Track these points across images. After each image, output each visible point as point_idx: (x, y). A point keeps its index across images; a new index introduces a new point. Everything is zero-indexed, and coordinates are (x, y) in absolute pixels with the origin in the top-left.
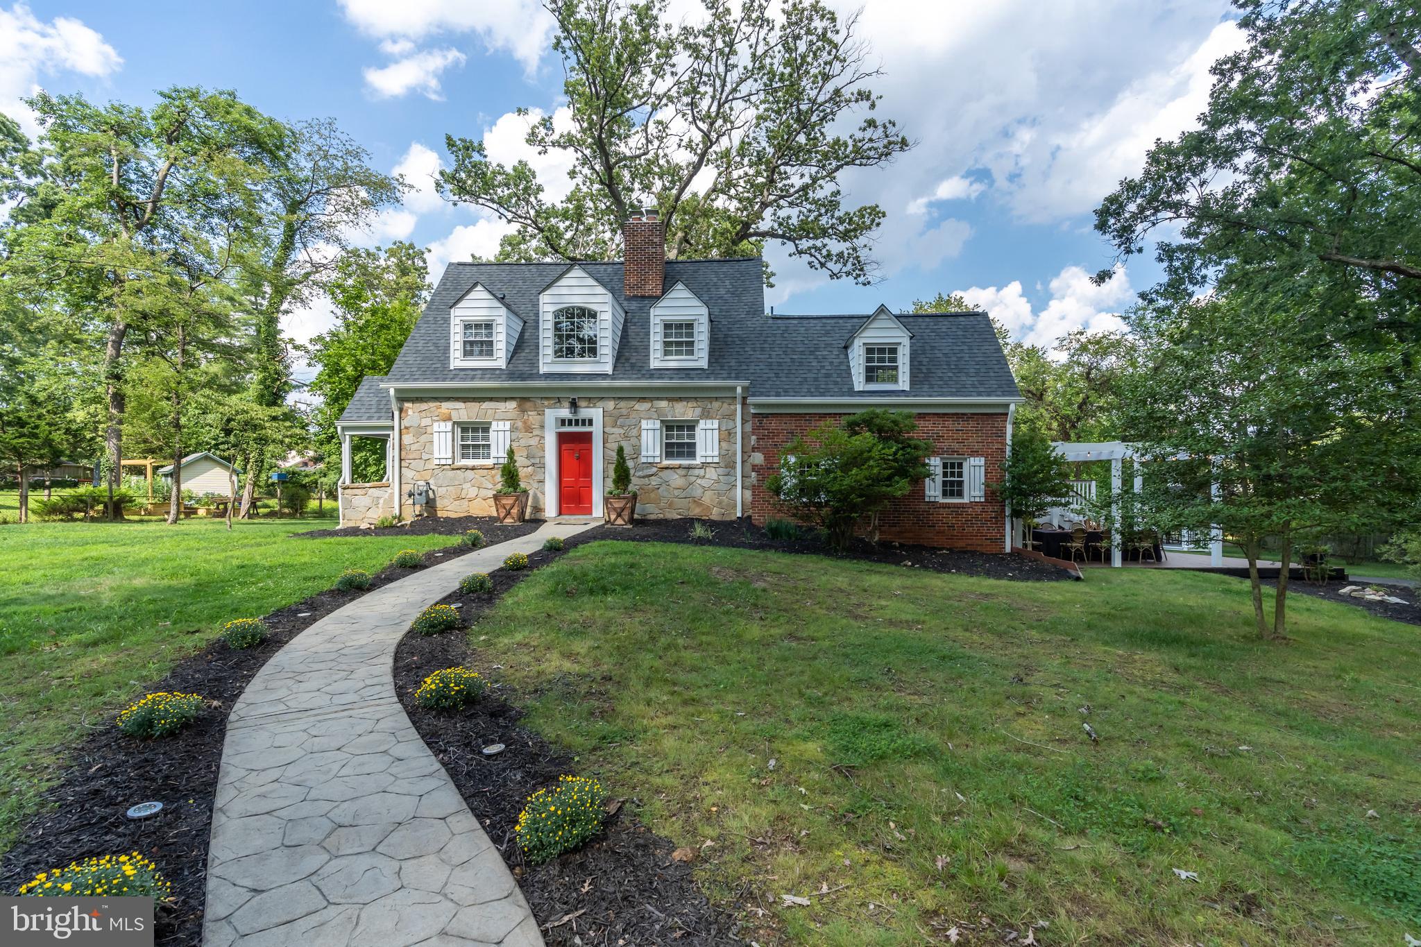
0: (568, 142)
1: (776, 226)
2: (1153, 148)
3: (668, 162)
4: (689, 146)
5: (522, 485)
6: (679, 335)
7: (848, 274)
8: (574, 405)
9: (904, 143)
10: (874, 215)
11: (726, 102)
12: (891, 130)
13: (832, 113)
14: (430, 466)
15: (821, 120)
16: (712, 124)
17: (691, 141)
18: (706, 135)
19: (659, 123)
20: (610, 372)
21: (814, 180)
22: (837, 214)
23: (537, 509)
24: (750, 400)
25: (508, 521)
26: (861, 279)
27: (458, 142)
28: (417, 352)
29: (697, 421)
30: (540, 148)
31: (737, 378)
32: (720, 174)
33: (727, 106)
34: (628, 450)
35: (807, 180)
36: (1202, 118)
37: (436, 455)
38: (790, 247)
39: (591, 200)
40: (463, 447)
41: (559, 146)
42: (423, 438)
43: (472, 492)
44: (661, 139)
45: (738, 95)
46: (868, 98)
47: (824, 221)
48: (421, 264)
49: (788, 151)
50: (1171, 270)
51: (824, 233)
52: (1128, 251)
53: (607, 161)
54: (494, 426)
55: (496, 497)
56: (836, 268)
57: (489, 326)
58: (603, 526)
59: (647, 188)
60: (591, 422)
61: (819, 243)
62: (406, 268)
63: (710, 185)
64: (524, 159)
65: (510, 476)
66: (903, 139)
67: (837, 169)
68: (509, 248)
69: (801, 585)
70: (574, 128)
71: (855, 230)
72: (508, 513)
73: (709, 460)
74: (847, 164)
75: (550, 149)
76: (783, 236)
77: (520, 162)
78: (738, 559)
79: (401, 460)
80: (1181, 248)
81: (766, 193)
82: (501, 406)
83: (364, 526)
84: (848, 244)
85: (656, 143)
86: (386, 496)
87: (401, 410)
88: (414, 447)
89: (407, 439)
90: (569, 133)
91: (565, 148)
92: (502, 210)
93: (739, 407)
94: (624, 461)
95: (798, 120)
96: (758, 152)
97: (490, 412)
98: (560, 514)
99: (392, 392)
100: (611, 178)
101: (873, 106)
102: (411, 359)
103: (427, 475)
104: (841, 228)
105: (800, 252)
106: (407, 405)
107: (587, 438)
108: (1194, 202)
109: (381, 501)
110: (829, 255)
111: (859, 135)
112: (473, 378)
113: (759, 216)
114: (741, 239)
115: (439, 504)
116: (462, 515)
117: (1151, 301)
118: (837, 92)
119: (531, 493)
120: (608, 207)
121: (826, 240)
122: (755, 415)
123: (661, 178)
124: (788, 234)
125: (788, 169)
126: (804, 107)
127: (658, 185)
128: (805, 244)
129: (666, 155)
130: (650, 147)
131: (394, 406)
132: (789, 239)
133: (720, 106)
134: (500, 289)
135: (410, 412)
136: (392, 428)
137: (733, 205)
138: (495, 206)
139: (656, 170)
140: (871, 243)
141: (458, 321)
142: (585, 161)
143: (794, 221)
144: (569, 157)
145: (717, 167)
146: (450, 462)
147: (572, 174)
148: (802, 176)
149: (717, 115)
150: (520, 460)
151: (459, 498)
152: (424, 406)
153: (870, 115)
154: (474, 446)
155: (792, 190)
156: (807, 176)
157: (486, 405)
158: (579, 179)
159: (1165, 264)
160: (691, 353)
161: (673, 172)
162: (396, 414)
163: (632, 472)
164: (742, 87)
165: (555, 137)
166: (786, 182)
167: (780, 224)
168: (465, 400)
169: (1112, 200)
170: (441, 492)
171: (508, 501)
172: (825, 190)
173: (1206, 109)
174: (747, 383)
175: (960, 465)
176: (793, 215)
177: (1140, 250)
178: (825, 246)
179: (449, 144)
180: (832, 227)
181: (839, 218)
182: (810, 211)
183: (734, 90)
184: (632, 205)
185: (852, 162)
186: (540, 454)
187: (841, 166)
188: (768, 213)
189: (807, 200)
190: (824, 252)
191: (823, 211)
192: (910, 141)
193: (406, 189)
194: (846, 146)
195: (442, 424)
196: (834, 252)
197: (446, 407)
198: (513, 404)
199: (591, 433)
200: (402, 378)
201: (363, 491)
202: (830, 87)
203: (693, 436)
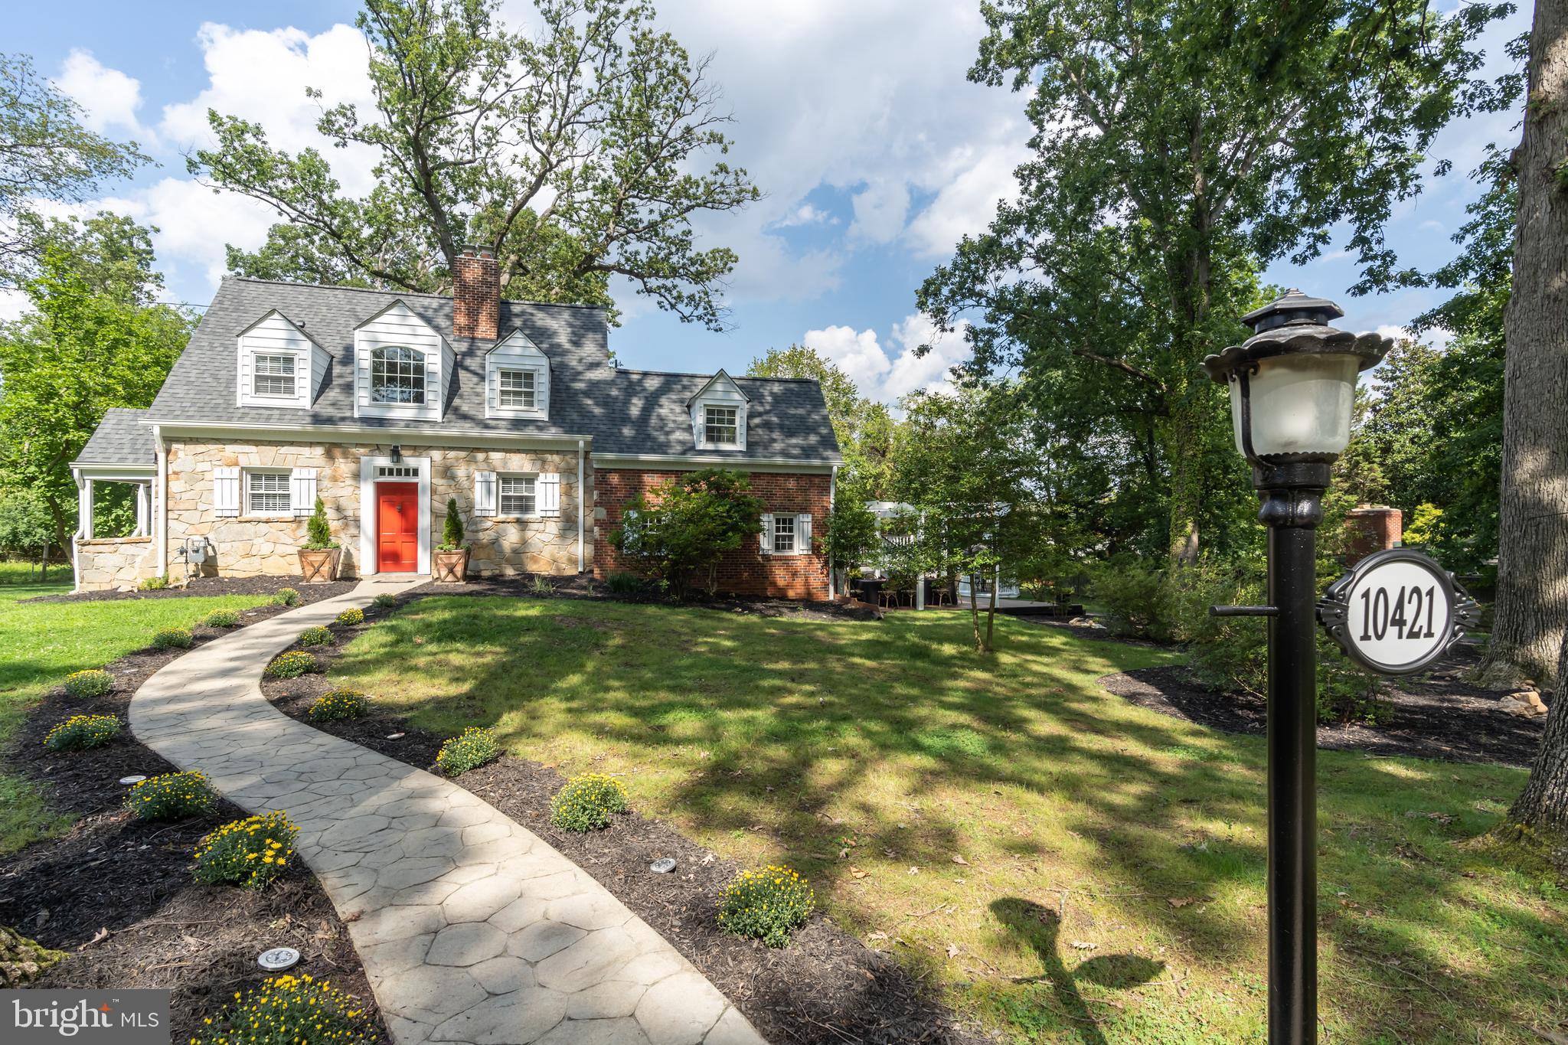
0: (373, 136)
1: (623, 261)
2: (961, 242)
3: (498, 172)
4: (525, 164)
5: (334, 540)
6: (519, 385)
7: (699, 318)
8: (396, 453)
9: (755, 193)
10: (725, 259)
11: (568, 124)
12: (742, 178)
13: (683, 150)
14: (207, 517)
15: (672, 156)
16: (552, 145)
17: (527, 159)
18: (545, 157)
19: (487, 129)
20: (440, 420)
21: (664, 217)
22: (688, 254)
23: (350, 566)
24: (593, 455)
25: (317, 580)
26: (713, 325)
27: (225, 120)
28: (188, 383)
29: (537, 475)
30: (337, 140)
31: (579, 432)
32: (559, 197)
33: (569, 127)
34: (460, 504)
35: (656, 217)
36: (992, 226)
37: (218, 505)
38: (638, 284)
39: (402, 204)
40: (254, 496)
41: (363, 140)
42: (199, 486)
43: (266, 549)
44: (489, 146)
45: (581, 119)
46: (721, 142)
47: (674, 259)
48: (143, 246)
49: (636, 183)
50: (977, 350)
51: (674, 272)
52: (943, 330)
53: (424, 164)
54: (295, 474)
55: (302, 554)
56: (687, 311)
57: (289, 360)
58: (431, 583)
59: (472, 199)
60: (416, 472)
61: (669, 283)
62: (119, 250)
63: (549, 206)
64: (314, 147)
65: (320, 532)
66: (755, 189)
67: (689, 209)
68: (282, 242)
69: (639, 628)
70: (381, 120)
71: (707, 273)
72: (317, 571)
73: (550, 514)
74: (699, 205)
75: (350, 142)
76: (630, 272)
77: (308, 150)
78: (581, 609)
79: (167, 511)
80: (984, 332)
81: (611, 225)
82: (306, 451)
83: (124, 588)
84: (700, 287)
85: (484, 150)
86: (146, 553)
87: (168, 452)
88: (185, 496)
89: (175, 486)
90: (375, 127)
91: (369, 143)
92: (284, 206)
93: (581, 462)
94: (456, 514)
95: (646, 151)
96: (604, 181)
97: (290, 457)
98: (378, 572)
99: (156, 431)
100: (429, 185)
101: (725, 150)
102: (181, 391)
103: (205, 529)
104: (693, 269)
105: (649, 291)
106: (175, 446)
107: (412, 490)
108: (992, 293)
109: (138, 560)
110: (679, 298)
111: (710, 178)
112: (268, 419)
113: (604, 250)
114: (586, 270)
115: (221, 562)
116: (252, 574)
117: (960, 376)
118: (688, 130)
119: (343, 548)
120: (422, 216)
121: (677, 281)
122: (597, 470)
123: (490, 190)
124: (635, 270)
125: (636, 201)
126: (654, 140)
127: (485, 197)
128: (653, 282)
129: (495, 164)
130: (477, 155)
131: (159, 448)
132: (637, 276)
133: (561, 127)
134: (297, 315)
135: (181, 454)
136: (156, 473)
137: (574, 232)
138: (274, 201)
139: (484, 179)
140: (722, 288)
141: (247, 351)
142: (397, 161)
143: (643, 257)
144: (375, 155)
145: (557, 187)
146: (237, 513)
147: (378, 172)
148: (651, 211)
149: (558, 136)
150: (330, 514)
151: (248, 555)
152: (201, 448)
153: (723, 159)
154: (268, 496)
155: (641, 226)
156: (657, 213)
157: (285, 449)
158: (387, 178)
159: (972, 344)
160: (530, 404)
161: (505, 187)
162: (162, 456)
163: (465, 526)
164: (586, 110)
165: (358, 129)
166: (634, 216)
167: (627, 260)
168: (257, 443)
169: (929, 283)
170: (221, 548)
171: (316, 558)
172: (676, 229)
173: (995, 219)
174: (589, 438)
175: (791, 521)
176: (642, 249)
177: (952, 330)
178: (675, 287)
179: (213, 121)
180: (684, 267)
181: (690, 259)
182: (659, 248)
183: (578, 113)
184: (454, 218)
185: (705, 205)
186: (356, 505)
187: (693, 207)
188: (614, 247)
189: (657, 235)
190: (674, 293)
191: (674, 249)
192: (761, 190)
193: (140, 162)
194: (698, 186)
195: (226, 469)
196: (685, 294)
197: (230, 450)
198: (319, 451)
199: (416, 484)
200: (170, 414)
201: (112, 548)
202: (682, 123)
203: (533, 490)
